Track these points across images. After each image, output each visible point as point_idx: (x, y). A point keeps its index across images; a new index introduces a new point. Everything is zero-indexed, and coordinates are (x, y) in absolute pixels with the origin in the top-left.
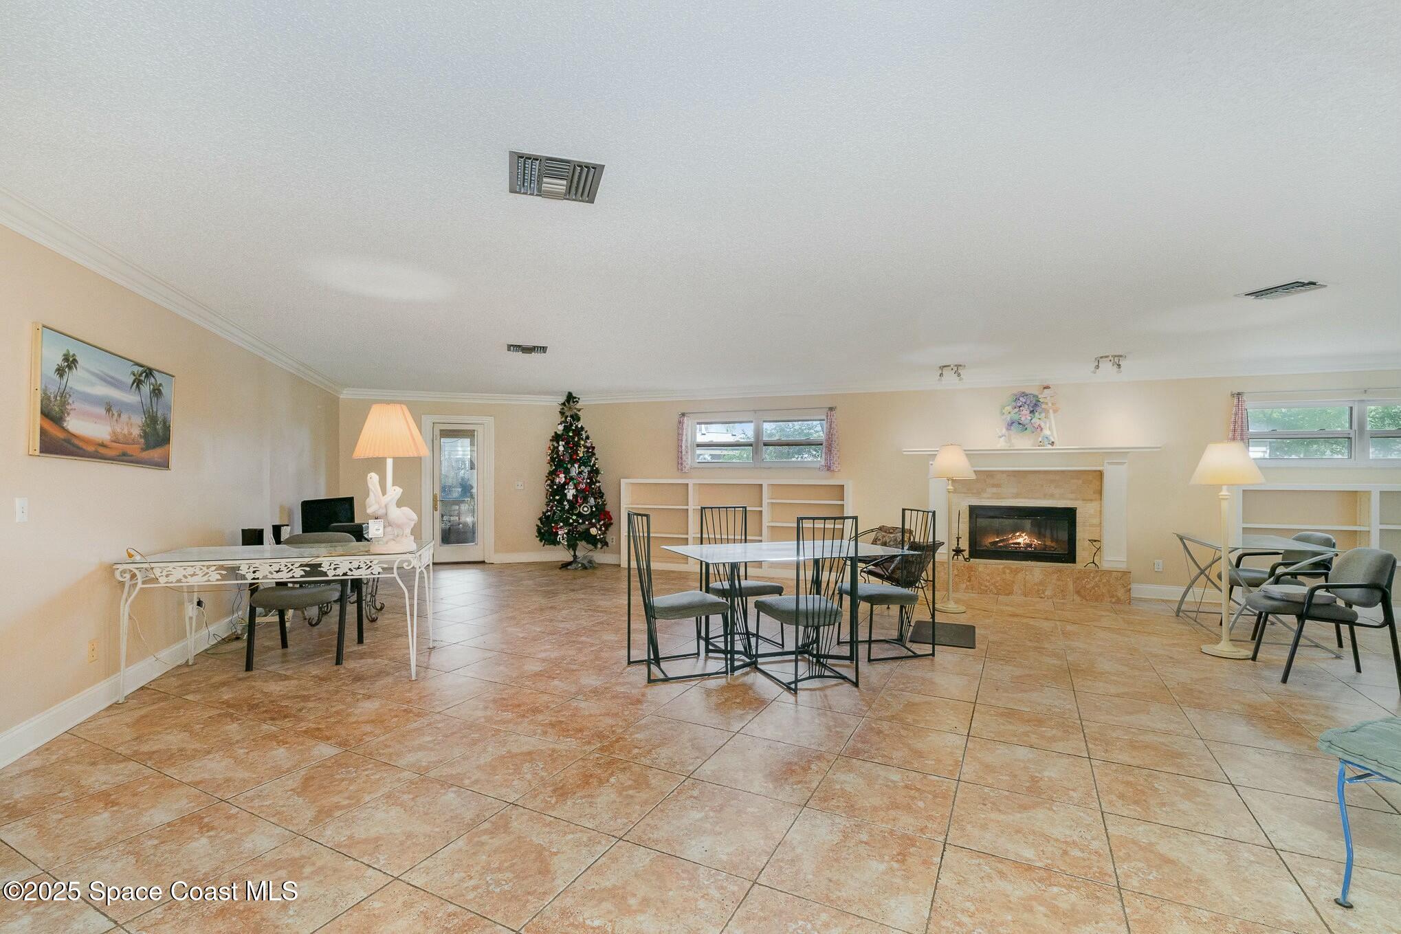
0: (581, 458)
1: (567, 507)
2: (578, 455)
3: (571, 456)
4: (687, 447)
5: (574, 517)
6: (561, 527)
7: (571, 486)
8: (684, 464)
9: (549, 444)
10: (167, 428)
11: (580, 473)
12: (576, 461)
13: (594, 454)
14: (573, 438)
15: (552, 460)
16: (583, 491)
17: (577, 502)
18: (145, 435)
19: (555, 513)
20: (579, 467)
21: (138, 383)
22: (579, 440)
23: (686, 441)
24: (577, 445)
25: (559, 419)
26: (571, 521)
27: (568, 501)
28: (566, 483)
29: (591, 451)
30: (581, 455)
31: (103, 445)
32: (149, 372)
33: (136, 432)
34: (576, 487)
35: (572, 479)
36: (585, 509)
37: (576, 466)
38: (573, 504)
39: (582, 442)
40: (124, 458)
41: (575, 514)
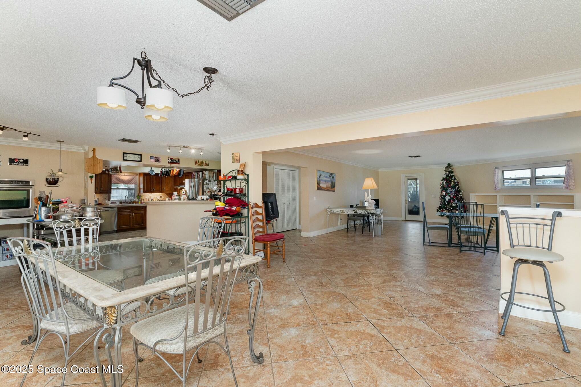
0: (452, 186)
1: (447, 203)
2: (450, 185)
3: (448, 186)
4: (498, 180)
5: (449, 207)
6: (444, 210)
7: (448, 196)
8: (497, 187)
9: (441, 182)
10: (335, 184)
11: (451, 191)
12: (450, 187)
13: (458, 185)
14: (449, 179)
15: (442, 187)
16: (453, 198)
17: (450, 202)
18: (331, 186)
19: (442, 205)
20: (451, 189)
21: (330, 176)
22: (451, 180)
23: (498, 178)
24: (451, 181)
25: (444, 172)
26: (448, 208)
27: (447, 201)
28: (446, 195)
29: (457, 184)
30: (452, 185)
31: (325, 188)
32: (332, 174)
33: (330, 185)
34: (450, 196)
35: (448, 193)
36: (454, 204)
37: (450, 189)
38: (449, 202)
39: (453, 181)
40: (328, 190)
41: (450, 206)
